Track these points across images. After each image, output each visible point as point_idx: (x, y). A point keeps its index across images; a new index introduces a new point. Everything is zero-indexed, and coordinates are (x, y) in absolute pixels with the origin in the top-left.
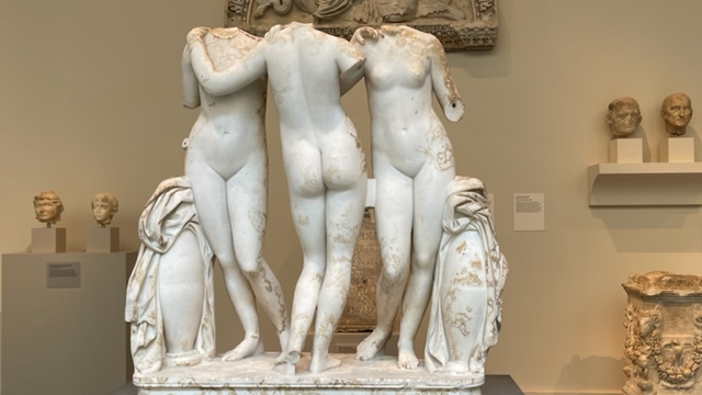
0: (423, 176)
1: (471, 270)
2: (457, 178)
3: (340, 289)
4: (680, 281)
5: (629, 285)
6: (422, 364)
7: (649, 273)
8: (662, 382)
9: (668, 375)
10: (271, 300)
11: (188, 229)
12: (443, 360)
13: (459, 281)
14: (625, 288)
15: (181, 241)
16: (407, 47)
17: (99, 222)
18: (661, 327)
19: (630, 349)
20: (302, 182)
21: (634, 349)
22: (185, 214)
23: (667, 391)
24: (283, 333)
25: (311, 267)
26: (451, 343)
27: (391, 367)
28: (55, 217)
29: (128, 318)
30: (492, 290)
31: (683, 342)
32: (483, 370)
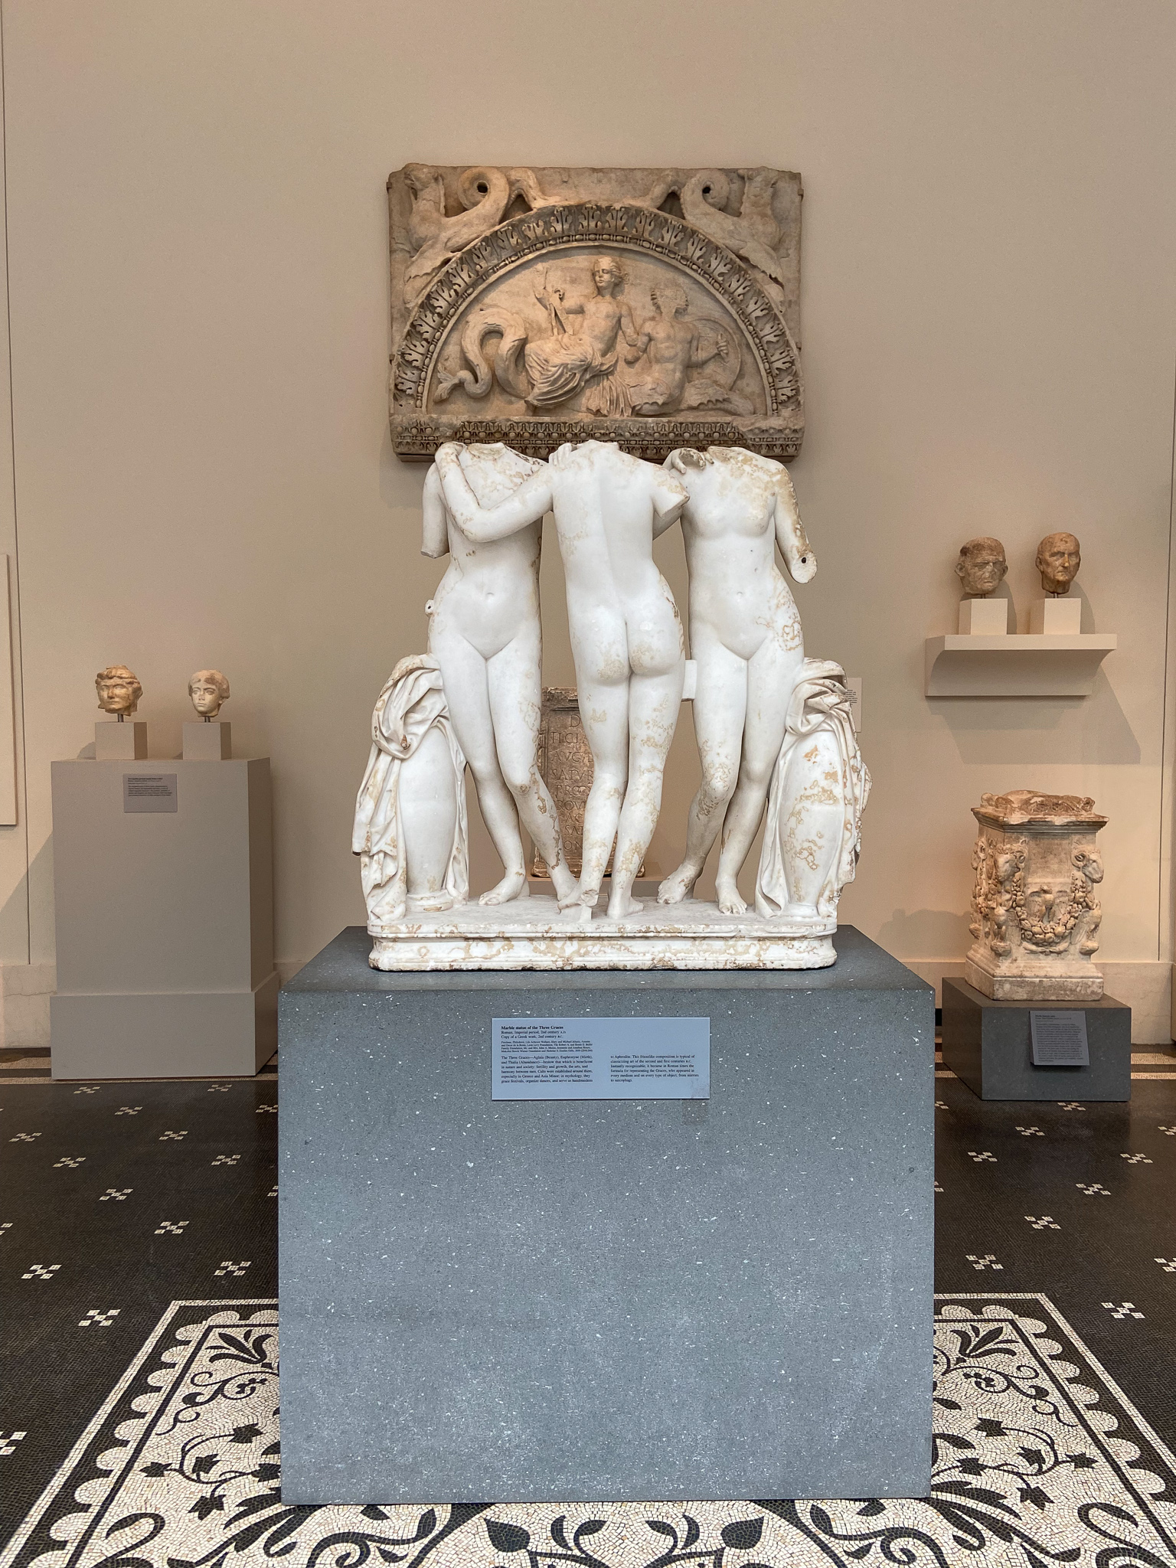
0: (762, 658)
1: (824, 783)
2: (806, 660)
3: (650, 808)
4: (1054, 804)
5: (983, 810)
6: (752, 905)
7: (1012, 793)
8: (1025, 944)
9: (1034, 934)
10: (544, 823)
11: (436, 726)
12: (781, 901)
13: (807, 797)
14: (976, 814)
15: (427, 743)
16: (745, 479)
17: (203, 714)
18: (1027, 869)
19: (980, 900)
20: (601, 665)
21: (986, 899)
22: (433, 706)
23: (1032, 956)
24: (557, 869)
25: (607, 779)
26: (792, 880)
27: (711, 912)
28: (130, 707)
29: (357, 847)
30: (850, 809)
31: (1056, 889)
32: (835, 914)
